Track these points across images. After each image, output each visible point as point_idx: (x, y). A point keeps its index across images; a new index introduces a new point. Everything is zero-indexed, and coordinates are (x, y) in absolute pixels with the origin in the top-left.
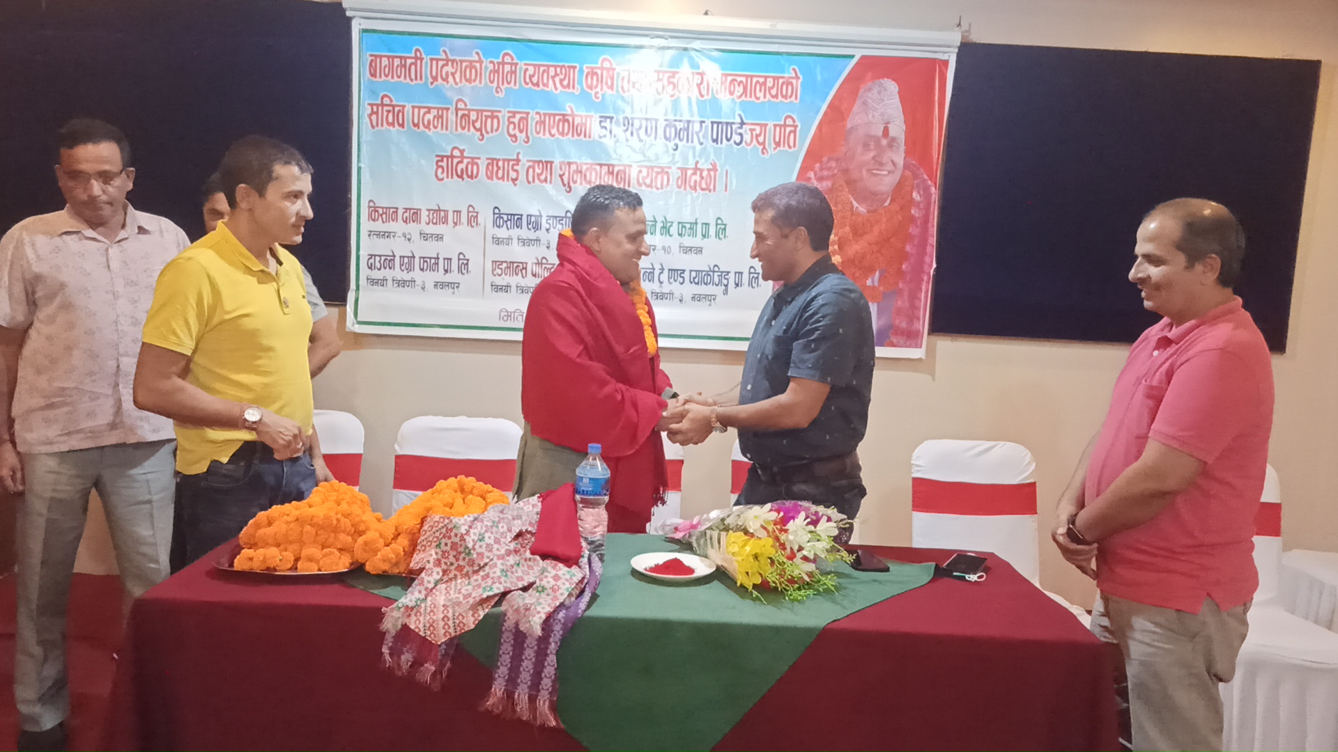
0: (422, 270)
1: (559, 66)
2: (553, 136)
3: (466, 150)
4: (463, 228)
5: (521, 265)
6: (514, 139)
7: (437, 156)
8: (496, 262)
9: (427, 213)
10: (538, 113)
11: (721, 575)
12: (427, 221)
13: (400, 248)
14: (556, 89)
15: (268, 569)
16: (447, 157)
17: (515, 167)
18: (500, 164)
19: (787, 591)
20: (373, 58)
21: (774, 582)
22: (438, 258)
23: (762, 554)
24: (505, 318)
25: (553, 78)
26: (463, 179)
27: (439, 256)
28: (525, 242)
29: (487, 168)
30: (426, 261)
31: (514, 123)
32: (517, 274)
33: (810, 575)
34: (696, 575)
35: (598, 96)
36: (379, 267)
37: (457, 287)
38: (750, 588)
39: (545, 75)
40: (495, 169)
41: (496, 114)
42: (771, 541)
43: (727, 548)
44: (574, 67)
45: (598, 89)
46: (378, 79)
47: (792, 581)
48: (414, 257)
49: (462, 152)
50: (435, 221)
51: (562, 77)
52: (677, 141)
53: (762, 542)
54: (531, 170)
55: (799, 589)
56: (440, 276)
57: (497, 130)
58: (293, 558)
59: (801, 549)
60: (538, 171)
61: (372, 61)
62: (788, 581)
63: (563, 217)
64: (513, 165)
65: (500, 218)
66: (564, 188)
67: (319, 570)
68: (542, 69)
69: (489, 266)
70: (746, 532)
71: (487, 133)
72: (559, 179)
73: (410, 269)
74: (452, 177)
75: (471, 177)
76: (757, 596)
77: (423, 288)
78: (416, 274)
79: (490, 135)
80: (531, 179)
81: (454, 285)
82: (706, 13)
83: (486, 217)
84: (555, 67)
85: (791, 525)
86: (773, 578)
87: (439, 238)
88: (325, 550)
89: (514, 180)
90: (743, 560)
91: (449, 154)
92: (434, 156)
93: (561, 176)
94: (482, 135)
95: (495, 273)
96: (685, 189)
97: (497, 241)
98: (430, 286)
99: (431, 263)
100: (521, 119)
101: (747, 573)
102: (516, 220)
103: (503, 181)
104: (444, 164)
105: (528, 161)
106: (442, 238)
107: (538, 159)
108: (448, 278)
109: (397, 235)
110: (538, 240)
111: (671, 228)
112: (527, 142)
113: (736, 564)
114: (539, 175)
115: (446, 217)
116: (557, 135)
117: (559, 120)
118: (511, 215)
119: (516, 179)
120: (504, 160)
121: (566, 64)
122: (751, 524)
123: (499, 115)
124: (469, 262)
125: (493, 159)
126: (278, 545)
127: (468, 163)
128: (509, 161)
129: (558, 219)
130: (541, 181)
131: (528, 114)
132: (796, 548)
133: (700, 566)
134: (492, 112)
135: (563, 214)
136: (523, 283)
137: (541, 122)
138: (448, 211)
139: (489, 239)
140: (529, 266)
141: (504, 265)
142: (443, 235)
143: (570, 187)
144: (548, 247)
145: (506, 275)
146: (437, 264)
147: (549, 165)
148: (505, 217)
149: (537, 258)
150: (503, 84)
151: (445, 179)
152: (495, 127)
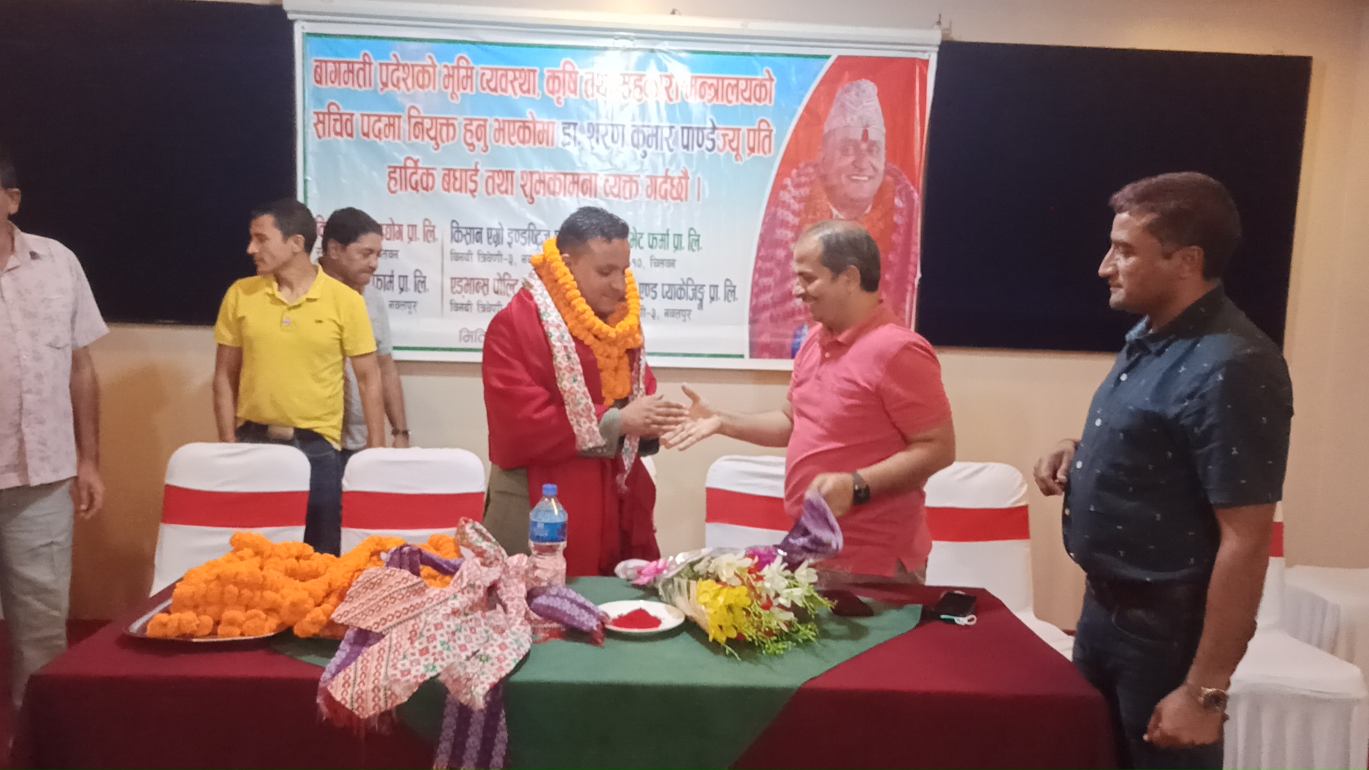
1: (517, 70)
2: (512, 143)
3: (420, 161)
4: (419, 245)
5: (482, 282)
6: (471, 148)
7: (389, 167)
8: (455, 278)
10: (497, 120)
11: (690, 627)
14: (515, 94)
15: (184, 635)
16: (401, 168)
17: (474, 178)
18: (458, 174)
19: (764, 644)
20: (318, 64)
21: (750, 637)
22: (392, 276)
23: (736, 605)
24: (466, 338)
26: (418, 191)
27: (394, 274)
28: (486, 257)
29: (444, 178)
31: (471, 131)
32: (478, 292)
33: (789, 624)
34: (662, 627)
35: (560, 101)
37: (415, 306)
38: (723, 644)
39: (504, 80)
40: (452, 180)
41: (451, 121)
42: (745, 589)
43: (697, 598)
44: (534, 71)
45: (561, 94)
46: (324, 86)
47: (770, 633)
49: (416, 162)
51: (521, 81)
52: (645, 147)
53: (736, 592)
54: (490, 182)
55: (777, 641)
56: (395, 295)
57: (453, 139)
58: (212, 623)
59: (777, 595)
60: (498, 181)
61: (316, 66)
62: (765, 632)
63: (526, 230)
64: (471, 176)
65: (458, 231)
66: (525, 199)
67: (242, 634)
68: (500, 73)
69: (448, 283)
70: (718, 580)
71: (443, 141)
72: (521, 190)
74: (406, 190)
75: (426, 189)
76: (730, 652)
79: (446, 144)
80: (490, 190)
81: (410, 304)
82: (673, 13)
83: (443, 231)
84: (514, 71)
85: (766, 571)
86: (750, 633)
87: (393, 254)
88: (248, 612)
89: (473, 192)
90: (715, 613)
91: (402, 165)
92: (386, 167)
93: (523, 187)
94: (437, 144)
95: (454, 290)
96: (655, 199)
97: (457, 257)
99: (385, 281)
100: (479, 126)
101: (721, 627)
102: (476, 234)
103: (461, 192)
104: (397, 175)
105: (487, 171)
106: (396, 255)
107: (498, 169)
108: (405, 297)
110: (499, 255)
111: (641, 240)
112: (484, 151)
113: (708, 618)
114: (499, 186)
115: (400, 232)
116: (518, 144)
117: (520, 127)
118: (471, 228)
119: (475, 191)
120: (461, 170)
121: (526, 68)
122: (724, 572)
123: (456, 122)
124: (426, 280)
125: (449, 170)
126: (195, 607)
127: (423, 174)
128: (466, 171)
129: (520, 232)
130: (501, 192)
131: (485, 121)
132: (772, 595)
133: (669, 618)
134: (447, 119)
135: (526, 227)
136: (484, 300)
137: (501, 130)
138: (402, 225)
139: (447, 255)
140: (491, 284)
141: (464, 282)
142: (397, 251)
143: (532, 198)
144: (511, 263)
145: (466, 292)
146: (391, 282)
147: (510, 175)
148: (464, 231)
149: (499, 274)
150: (458, 89)
151: (399, 191)
152: (451, 135)
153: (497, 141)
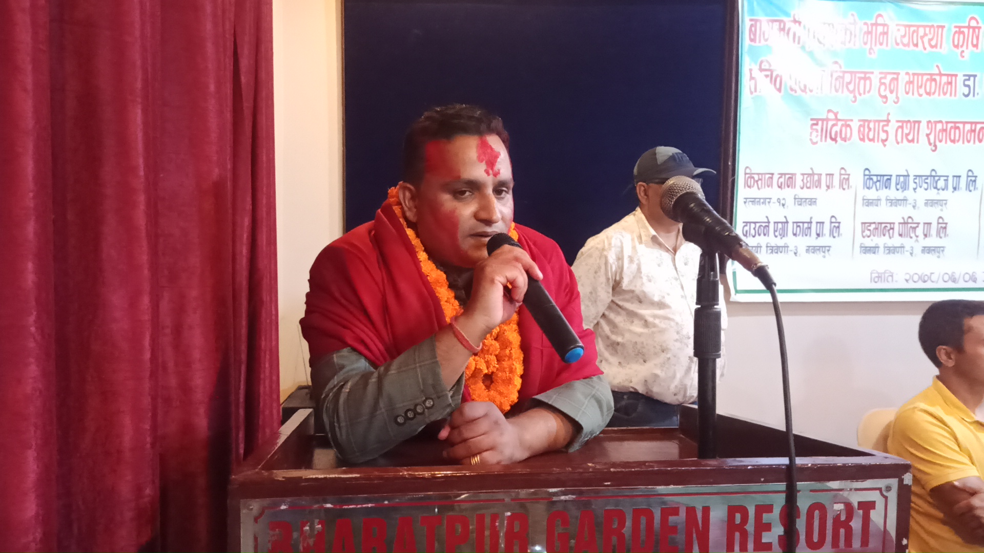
0: (795, 235)
1: (928, 26)
2: (921, 95)
3: (839, 113)
4: (836, 190)
5: (888, 225)
6: (885, 100)
7: (812, 120)
8: (865, 223)
9: (802, 177)
10: (907, 74)
12: (802, 186)
13: (775, 214)
14: (925, 49)
16: (823, 120)
17: (885, 128)
18: (872, 125)
20: (753, 23)
22: (811, 222)
24: (876, 280)
25: (922, 38)
26: (836, 141)
27: (812, 221)
28: (894, 202)
29: (859, 131)
30: (799, 226)
31: (884, 84)
32: (884, 235)
35: (963, 54)
36: (754, 234)
37: (829, 250)
39: (915, 35)
40: (867, 130)
41: (868, 75)
44: (943, 27)
45: (964, 48)
46: (757, 44)
48: (787, 222)
49: (836, 114)
50: (808, 185)
51: (930, 36)
54: (900, 131)
56: (812, 241)
57: (869, 92)
60: (906, 131)
61: (752, 26)
63: (928, 176)
64: (884, 126)
65: (873, 179)
66: (929, 147)
68: (912, 29)
69: (859, 228)
71: (860, 94)
72: (926, 138)
73: (783, 235)
74: (826, 140)
75: (845, 140)
77: (795, 254)
78: (790, 240)
79: (863, 96)
80: (899, 139)
81: (825, 249)
83: (857, 179)
84: (924, 27)
87: (812, 202)
89: (884, 141)
91: (824, 117)
92: (809, 119)
93: (928, 135)
94: (855, 97)
95: (864, 234)
97: (868, 203)
98: (802, 250)
99: (803, 228)
100: (893, 79)
102: (885, 181)
103: (874, 142)
104: (819, 127)
105: (898, 121)
106: (815, 202)
107: (906, 119)
108: (821, 242)
109: (772, 201)
110: (905, 200)
112: (896, 103)
114: (907, 135)
115: (819, 181)
116: (924, 95)
117: (927, 80)
118: (881, 176)
119: (886, 140)
120: (875, 121)
121: (935, 25)
123: (872, 76)
124: (841, 225)
125: (864, 121)
127: (842, 125)
128: (879, 121)
129: (924, 178)
130: (909, 141)
131: (898, 74)
134: (865, 73)
135: (928, 174)
136: (890, 243)
137: (910, 83)
138: (821, 175)
139: (859, 201)
140: (896, 227)
141: (873, 226)
142: (816, 199)
143: (935, 146)
144: (914, 207)
145: (874, 236)
146: (810, 228)
147: (917, 125)
148: (875, 179)
149: (903, 218)
150: (876, 45)
151: (819, 142)
152: (867, 88)
153: (907, 93)
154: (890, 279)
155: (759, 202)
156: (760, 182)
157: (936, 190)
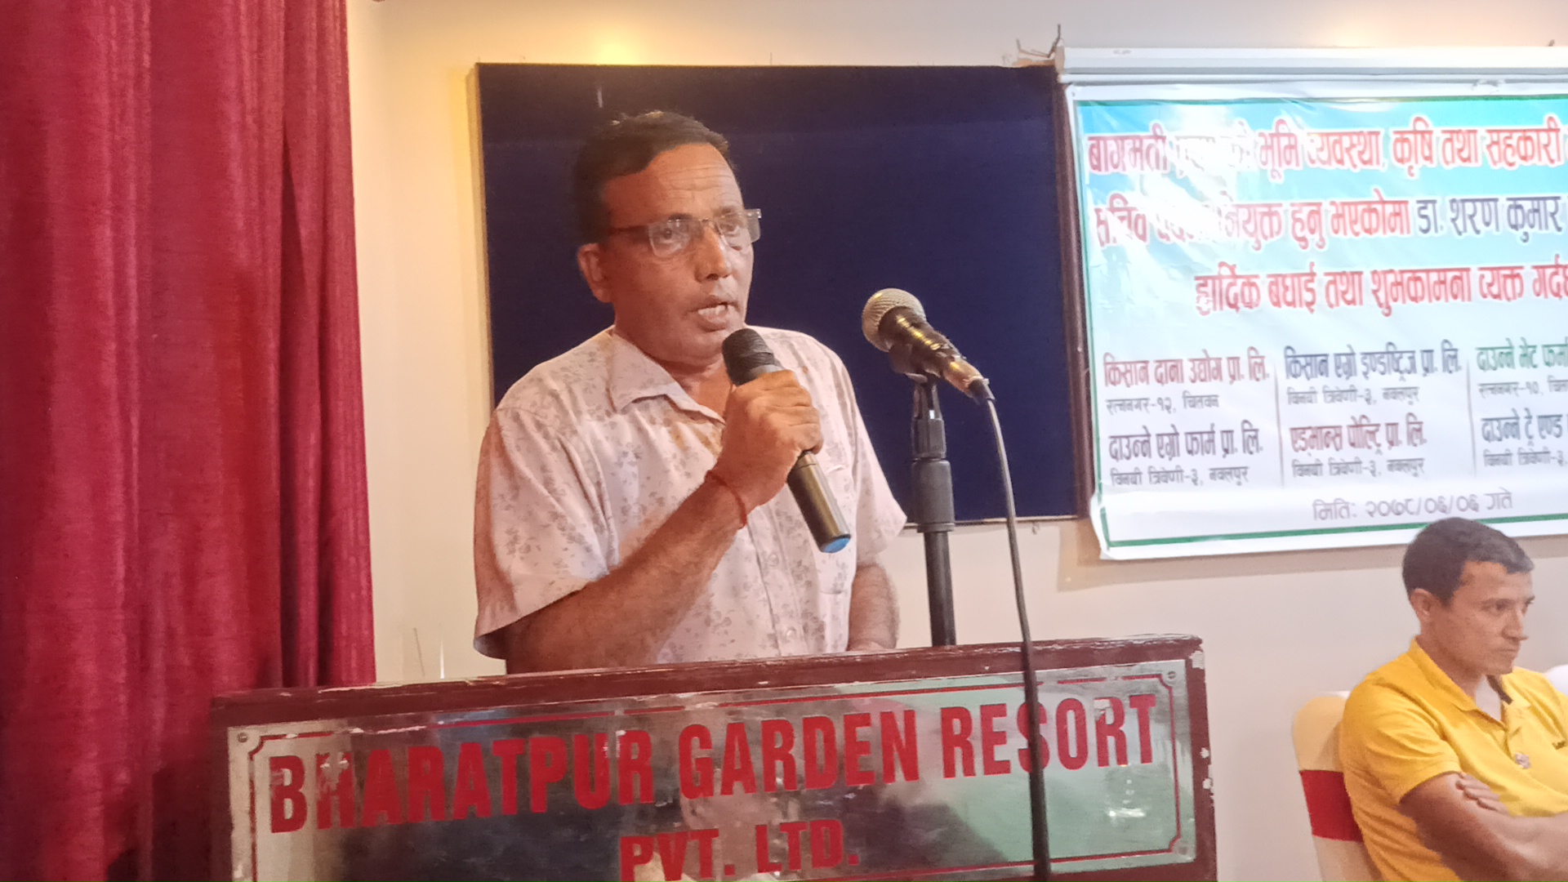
0: (1190, 452)
1: (1355, 133)
2: (1357, 234)
3: (1237, 266)
4: (1245, 385)
5: (1332, 430)
6: (1303, 244)
7: (1197, 278)
8: (1296, 429)
9: (1191, 364)
10: (1333, 203)
12: (1193, 377)
13: (1157, 422)
14: (1355, 166)
16: (1213, 278)
17: (1310, 285)
18: (1288, 282)
20: (1094, 142)
22: (1212, 432)
24: (1323, 514)
25: (1348, 150)
26: (1237, 310)
27: (1215, 429)
28: (1335, 396)
29: (1270, 291)
30: (1196, 439)
31: (1299, 220)
32: (1328, 446)
35: (1413, 171)
36: (1127, 454)
37: (1245, 473)
40: (1281, 289)
41: (1274, 209)
44: (1377, 134)
45: (1412, 162)
46: (1103, 173)
48: (1177, 434)
49: (1232, 268)
50: (1203, 376)
51: (1360, 148)
52: (1527, 228)
54: (1332, 288)
56: (1218, 460)
57: (1278, 233)
60: (1342, 288)
61: (1092, 147)
63: (1383, 353)
64: (1306, 282)
65: (1295, 362)
66: (1380, 310)
68: (1332, 139)
69: (1287, 437)
71: (1265, 238)
72: (1373, 297)
73: (1173, 452)
75: (1249, 305)
77: (1195, 481)
78: (1184, 461)
79: (1270, 240)
81: (1239, 472)
82: (1551, 44)
83: (1275, 363)
84: (1350, 134)
87: (1212, 400)
89: (1310, 304)
91: (1214, 274)
92: (1193, 278)
93: (1375, 292)
94: (1258, 242)
95: (1297, 446)
96: (1546, 296)
97: (1297, 398)
98: (1203, 475)
99: (1202, 441)
100: (1312, 213)
102: (1318, 363)
103: (1295, 306)
104: (1209, 289)
105: (1327, 274)
106: (1216, 401)
107: (1340, 270)
108: (1232, 461)
109: (1150, 402)
110: (1353, 390)
111: (1535, 355)
112: (1321, 247)
114: (1344, 294)
115: (1219, 368)
116: (1363, 233)
117: (1364, 211)
118: (1311, 356)
119: (1312, 303)
120: (1293, 276)
121: (1366, 130)
123: (1280, 210)
124: (1259, 433)
125: (1276, 276)
127: (1244, 284)
128: (1299, 275)
129: (1377, 356)
130: (1348, 303)
131: (1319, 205)
134: (1269, 206)
135: (1383, 349)
136: (1338, 457)
137: (1339, 216)
138: (1220, 359)
139: (1283, 396)
140: (1345, 432)
141: (1309, 433)
142: (1216, 396)
143: (1389, 308)
144: (1368, 400)
145: (1312, 448)
146: (1212, 441)
147: (1356, 277)
148: (1302, 361)
149: (1353, 418)
150: (1280, 165)
151: (1212, 312)
152: (1276, 228)
153: (1336, 232)
154: (1344, 512)
155: (1130, 405)
156: (1128, 376)
157: (1398, 374)
